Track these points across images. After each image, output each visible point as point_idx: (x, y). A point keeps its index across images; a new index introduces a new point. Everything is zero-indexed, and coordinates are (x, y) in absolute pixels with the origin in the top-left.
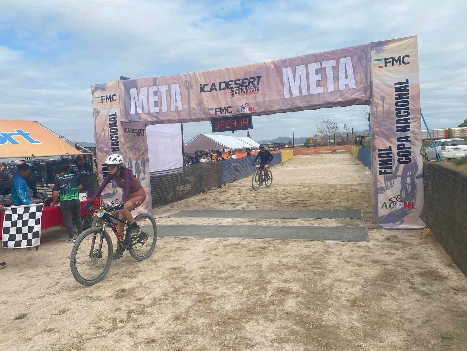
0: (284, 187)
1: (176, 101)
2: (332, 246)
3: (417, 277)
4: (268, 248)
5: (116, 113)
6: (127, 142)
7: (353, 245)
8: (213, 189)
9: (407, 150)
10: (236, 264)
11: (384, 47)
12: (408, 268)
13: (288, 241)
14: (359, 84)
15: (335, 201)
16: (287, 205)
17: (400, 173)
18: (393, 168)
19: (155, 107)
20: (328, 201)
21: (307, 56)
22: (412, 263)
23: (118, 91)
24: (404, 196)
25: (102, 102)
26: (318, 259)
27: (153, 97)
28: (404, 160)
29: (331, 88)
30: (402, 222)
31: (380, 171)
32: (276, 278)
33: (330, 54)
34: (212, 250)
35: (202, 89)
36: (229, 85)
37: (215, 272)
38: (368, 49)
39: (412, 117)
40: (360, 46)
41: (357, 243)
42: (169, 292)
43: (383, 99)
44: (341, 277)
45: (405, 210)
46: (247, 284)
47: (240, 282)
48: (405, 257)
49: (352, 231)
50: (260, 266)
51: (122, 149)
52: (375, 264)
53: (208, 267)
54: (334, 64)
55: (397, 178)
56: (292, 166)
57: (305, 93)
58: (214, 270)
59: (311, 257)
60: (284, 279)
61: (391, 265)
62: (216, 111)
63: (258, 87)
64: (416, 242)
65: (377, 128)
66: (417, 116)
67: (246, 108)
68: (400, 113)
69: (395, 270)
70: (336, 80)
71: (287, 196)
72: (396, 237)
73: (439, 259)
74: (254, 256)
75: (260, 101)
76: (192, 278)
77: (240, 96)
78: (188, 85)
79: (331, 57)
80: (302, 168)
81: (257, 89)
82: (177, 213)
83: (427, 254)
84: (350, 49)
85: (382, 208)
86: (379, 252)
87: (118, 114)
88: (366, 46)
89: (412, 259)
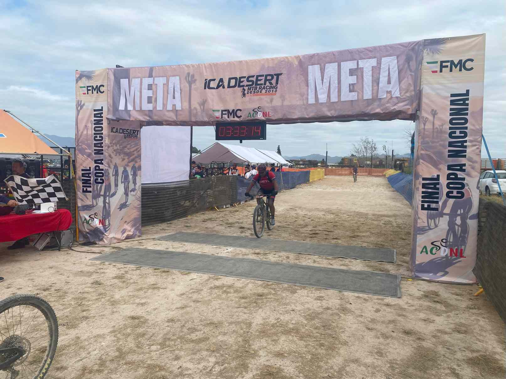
0: (306, 212)
1: (174, 98)
2: (351, 301)
3: (466, 365)
4: (267, 295)
5: (102, 107)
6: (114, 144)
7: (380, 301)
8: (225, 207)
9: (460, 181)
10: (218, 317)
11: (441, 47)
12: (453, 348)
13: (296, 287)
14: (404, 92)
15: (364, 234)
16: (306, 235)
17: (447, 210)
18: (440, 203)
19: (148, 103)
20: (356, 234)
21: (341, 53)
22: (458, 340)
23: (107, 81)
24: (451, 240)
25: (88, 94)
26: (330, 320)
27: (147, 91)
28: (455, 194)
29: (368, 95)
30: (446, 273)
31: (423, 206)
32: (265, 348)
33: (370, 51)
34: (194, 292)
35: (207, 85)
36: (240, 82)
37: (185, 330)
38: (421, 48)
39: (470, 140)
40: (410, 43)
41: (384, 299)
42: (110, 358)
43: (434, 113)
44: (357, 355)
45: (451, 258)
46: (222, 355)
47: (214, 351)
48: (449, 328)
49: (380, 279)
50: (250, 325)
51: (107, 152)
52: (406, 338)
53: (179, 320)
54: (375, 64)
55: (444, 216)
56: (321, 187)
57: (334, 99)
58: (186, 325)
59: (320, 316)
60: (276, 350)
61: (429, 339)
62: (222, 114)
63: (276, 88)
64: (464, 305)
65: (423, 150)
66: (478, 139)
67: (259, 113)
68: (455, 133)
69: (435, 350)
70: (375, 84)
71: (307, 224)
72: (436, 294)
73: (497, 337)
74: (245, 308)
75: (277, 104)
76: (152, 336)
77: (253, 97)
78: (190, 79)
79: (371, 56)
80: (332, 190)
81: (274, 90)
82: (172, 235)
83: (479, 325)
84: (396, 47)
85: (421, 253)
86: (413, 317)
87: (105, 109)
88: (418, 43)
89: (459, 332)
